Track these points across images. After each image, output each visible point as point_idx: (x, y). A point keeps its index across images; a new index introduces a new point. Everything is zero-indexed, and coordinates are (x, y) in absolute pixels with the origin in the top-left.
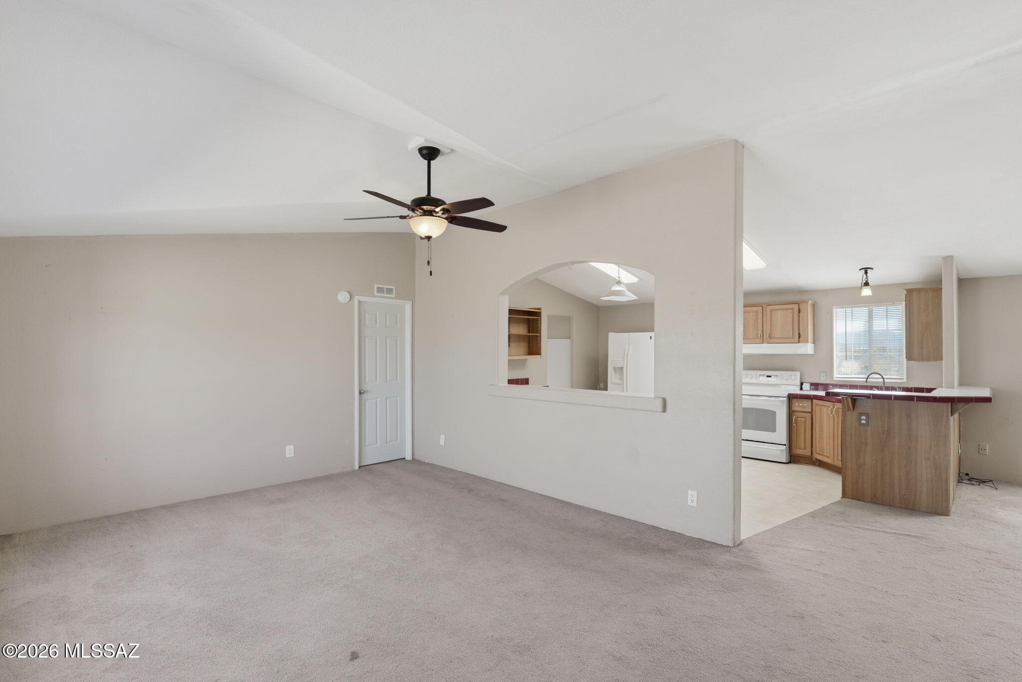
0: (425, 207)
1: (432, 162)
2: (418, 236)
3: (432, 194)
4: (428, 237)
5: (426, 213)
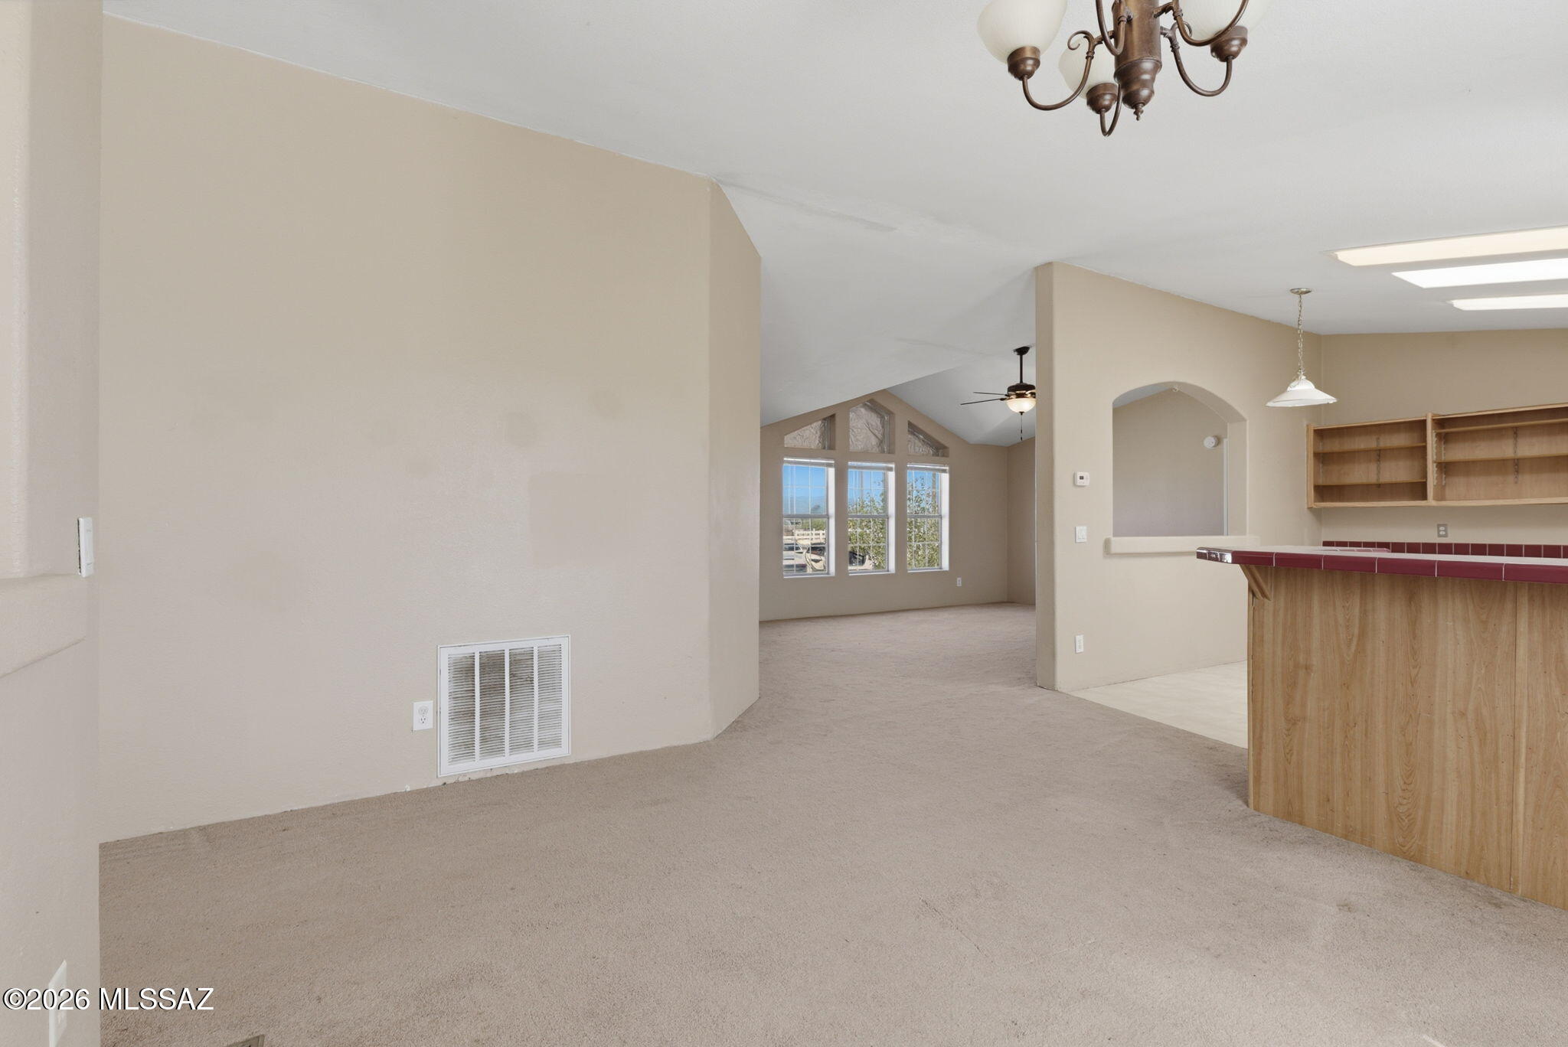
0: (1018, 392)
1: (1023, 356)
2: (1015, 413)
3: (1024, 382)
4: (1022, 413)
5: (1020, 396)
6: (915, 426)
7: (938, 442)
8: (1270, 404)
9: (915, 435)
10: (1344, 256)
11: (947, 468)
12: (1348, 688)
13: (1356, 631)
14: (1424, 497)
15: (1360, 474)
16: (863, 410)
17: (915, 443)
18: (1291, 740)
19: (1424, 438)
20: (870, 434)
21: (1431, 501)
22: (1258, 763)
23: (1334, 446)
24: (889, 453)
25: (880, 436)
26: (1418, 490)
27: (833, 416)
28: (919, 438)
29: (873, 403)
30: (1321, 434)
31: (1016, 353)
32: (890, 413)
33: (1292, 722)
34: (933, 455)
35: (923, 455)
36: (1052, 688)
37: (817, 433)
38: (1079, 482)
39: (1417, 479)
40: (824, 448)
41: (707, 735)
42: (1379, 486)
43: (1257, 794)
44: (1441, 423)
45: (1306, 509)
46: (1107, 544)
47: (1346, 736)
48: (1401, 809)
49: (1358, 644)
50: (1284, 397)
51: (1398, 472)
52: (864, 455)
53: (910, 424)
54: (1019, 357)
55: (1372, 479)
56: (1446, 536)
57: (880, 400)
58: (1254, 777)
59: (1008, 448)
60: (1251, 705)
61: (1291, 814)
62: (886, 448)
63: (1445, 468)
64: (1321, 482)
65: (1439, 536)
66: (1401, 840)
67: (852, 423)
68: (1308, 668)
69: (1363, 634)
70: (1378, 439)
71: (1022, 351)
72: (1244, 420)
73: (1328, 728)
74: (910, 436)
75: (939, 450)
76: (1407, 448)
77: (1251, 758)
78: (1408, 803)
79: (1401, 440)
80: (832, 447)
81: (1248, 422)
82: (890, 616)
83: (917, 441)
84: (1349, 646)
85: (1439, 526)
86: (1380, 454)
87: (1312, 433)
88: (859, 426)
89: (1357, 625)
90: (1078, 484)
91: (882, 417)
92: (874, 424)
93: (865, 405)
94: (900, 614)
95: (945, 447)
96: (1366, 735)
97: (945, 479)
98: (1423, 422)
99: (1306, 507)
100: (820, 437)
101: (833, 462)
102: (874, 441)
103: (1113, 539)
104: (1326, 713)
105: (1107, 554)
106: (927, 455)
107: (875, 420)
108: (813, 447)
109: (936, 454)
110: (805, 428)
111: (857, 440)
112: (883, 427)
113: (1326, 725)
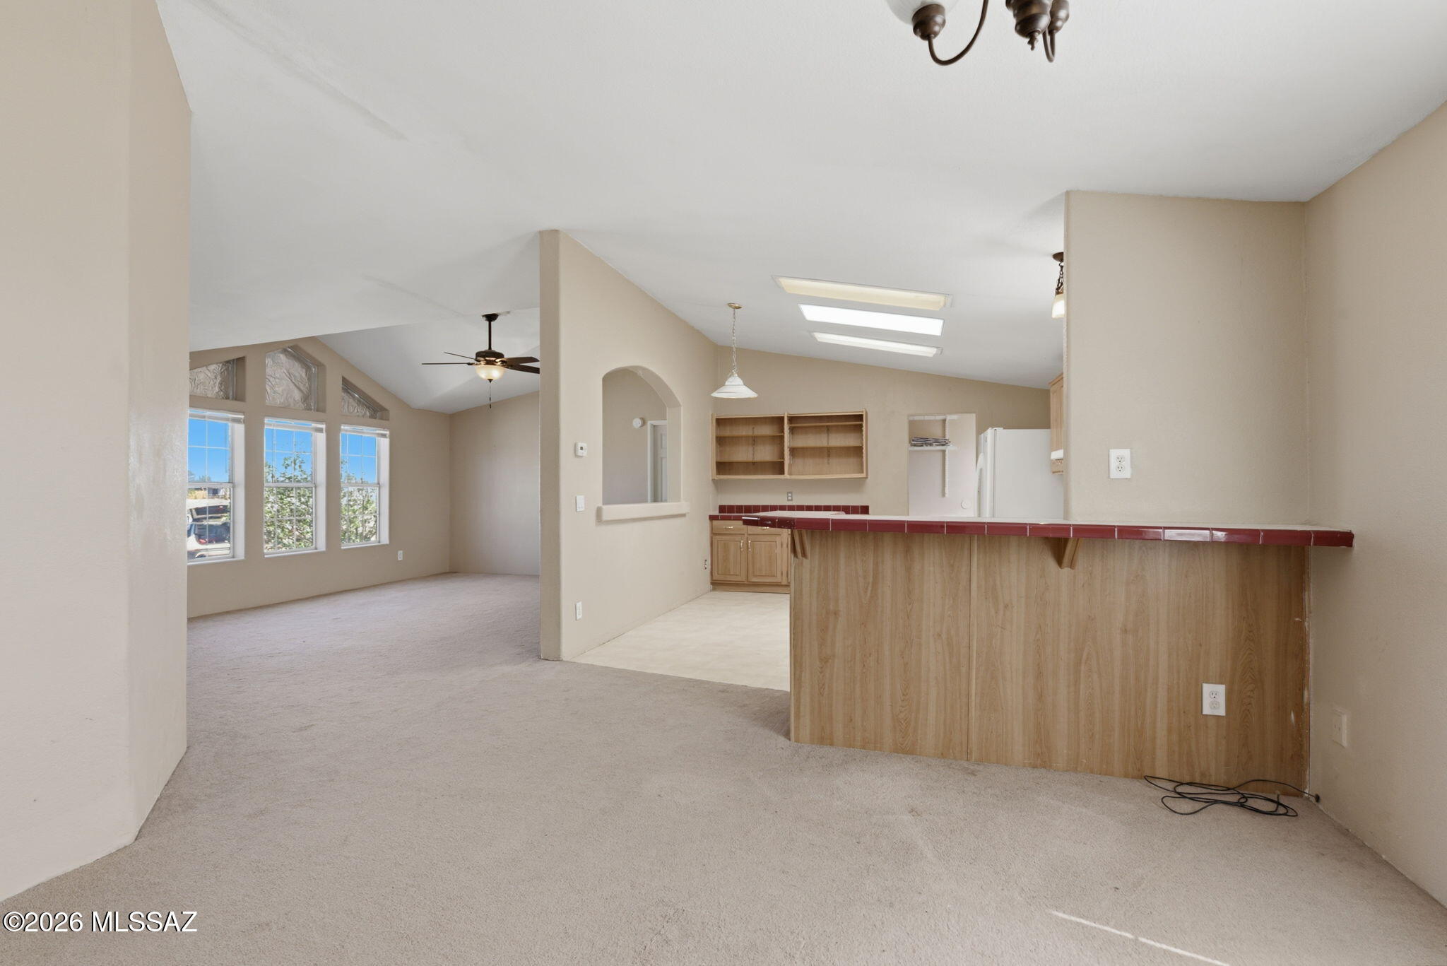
0: (487, 358)
1: (492, 323)
2: (482, 379)
3: (493, 348)
4: (490, 380)
5: (489, 363)
6: (348, 381)
7: (375, 402)
8: (715, 395)
9: (349, 393)
10: (785, 282)
11: (387, 433)
12: (865, 626)
13: (871, 580)
14: (782, 472)
15: (741, 454)
16: (282, 357)
17: (348, 403)
18: (823, 676)
19: (782, 431)
20: (292, 386)
21: (786, 476)
22: (798, 700)
23: (728, 432)
24: (317, 411)
25: (305, 390)
26: (778, 467)
27: (240, 361)
28: (354, 397)
29: (295, 350)
30: (720, 422)
31: (485, 318)
32: (320, 365)
33: (825, 660)
34: (370, 417)
35: (358, 416)
36: (558, 659)
37: (216, 378)
38: (580, 452)
39: (776, 459)
40: (227, 398)
41: (127, 839)
42: (754, 463)
43: (797, 728)
44: (791, 419)
45: (711, 481)
46: (599, 512)
47: (864, 665)
48: (902, 715)
49: (872, 591)
50: (723, 389)
51: (765, 453)
52: (282, 411)
53: (344, 380)
54: (488, 323)
55: (750, 459)
56: (792, 500)
57: (310, 349)
58: (795, 713)
59: (450, 415)
60: (793, 652)
61: (823, 738)
62: (313, 404)
63: (793, 451)
64: (719, 460)
65: (788, 500)
66: (901, 739)
67: (269, 371)
68: (836, 613)
69: (875, 583)
70: (753, 428)
71: (491, 318)
72: (680, 405)
73: (851, 661)
74: (343, 394)
75: (376, 411)
76: (770, 436)
77: (793, 698)
78: (905, 710)
79: (767, 430)
80: (239, 397)
81: (682, 408)
82: (325, 601)
83: (351, 400)
84: (866, 592)
85: (788, 493)
86: (754, 440)
87: (714, 421)
88: (278, 376)
89: (872, 574)
90: (579, 454)
91: (308, 369)
92: (297, 374)
93: (285, 351)
94: (337, 598)
95: (383, 409)
96: (878, 661)
97: (384, 444)
98: (781, 419)
99: (711, 478)
100: (221, 384)
101: (243, 417)
102: (297, 395)
103: (605, 507)
104: (850, 649)
105: (599, 522)
106: (363, 416)
107: (298, 371)
108: (209, 396)
109: (372, 417)
110: (200, 370)
111: (275, 392)
112: (309, 379)
113: (849, 659)
